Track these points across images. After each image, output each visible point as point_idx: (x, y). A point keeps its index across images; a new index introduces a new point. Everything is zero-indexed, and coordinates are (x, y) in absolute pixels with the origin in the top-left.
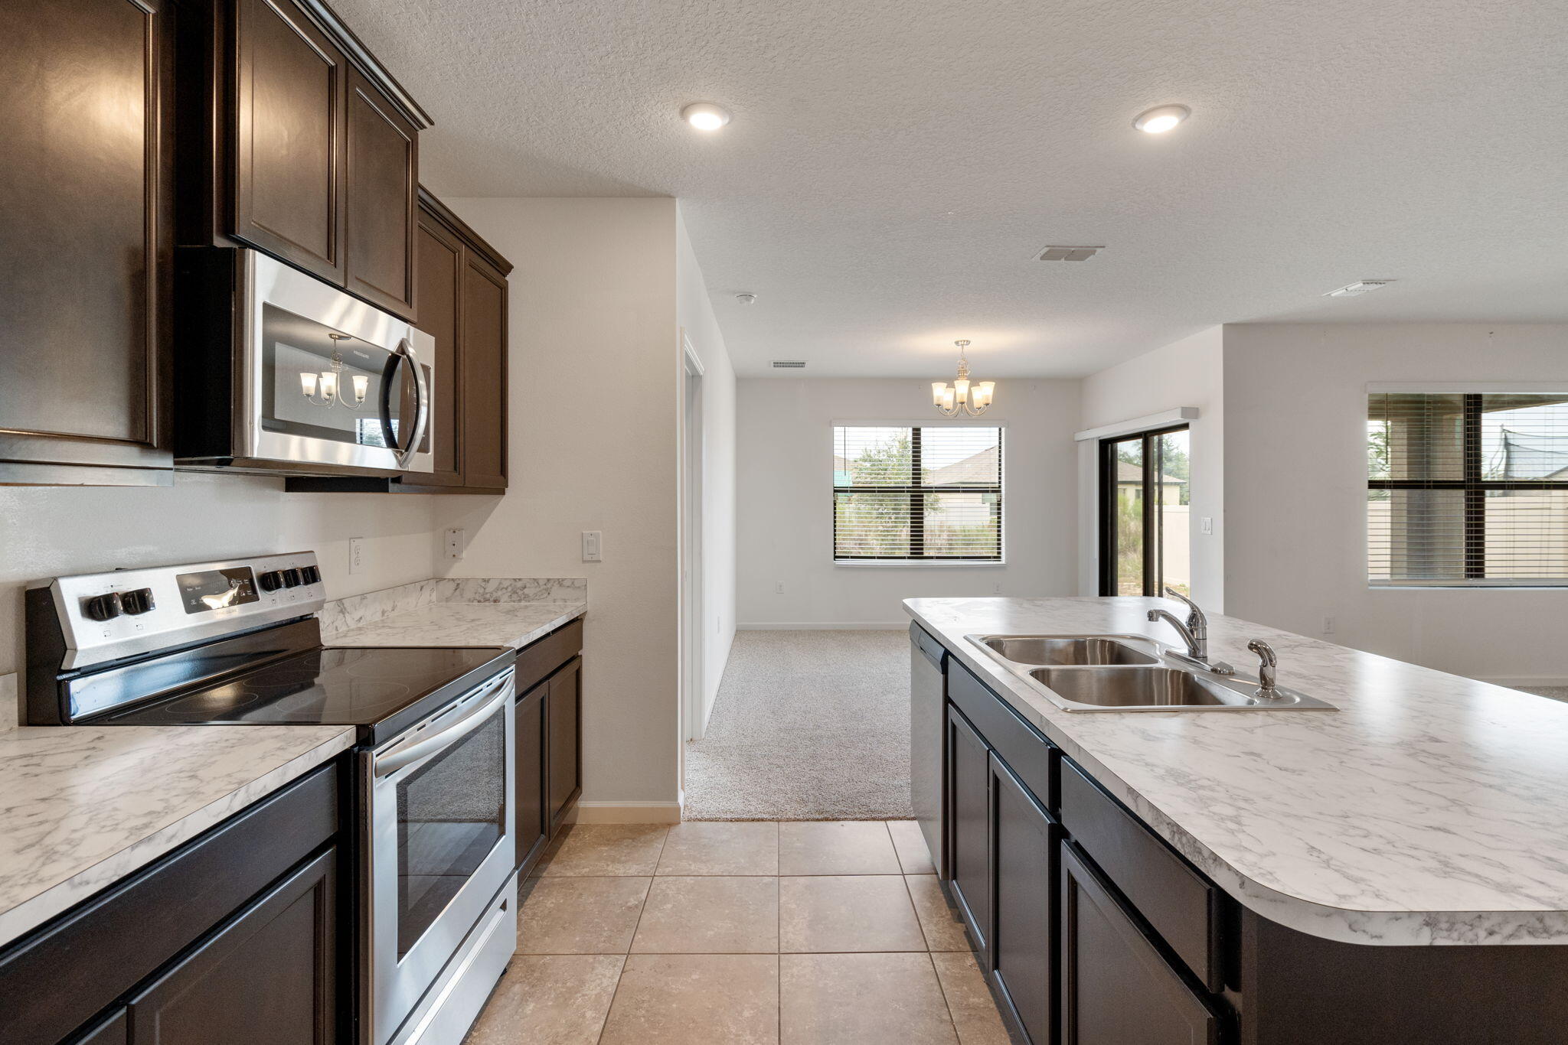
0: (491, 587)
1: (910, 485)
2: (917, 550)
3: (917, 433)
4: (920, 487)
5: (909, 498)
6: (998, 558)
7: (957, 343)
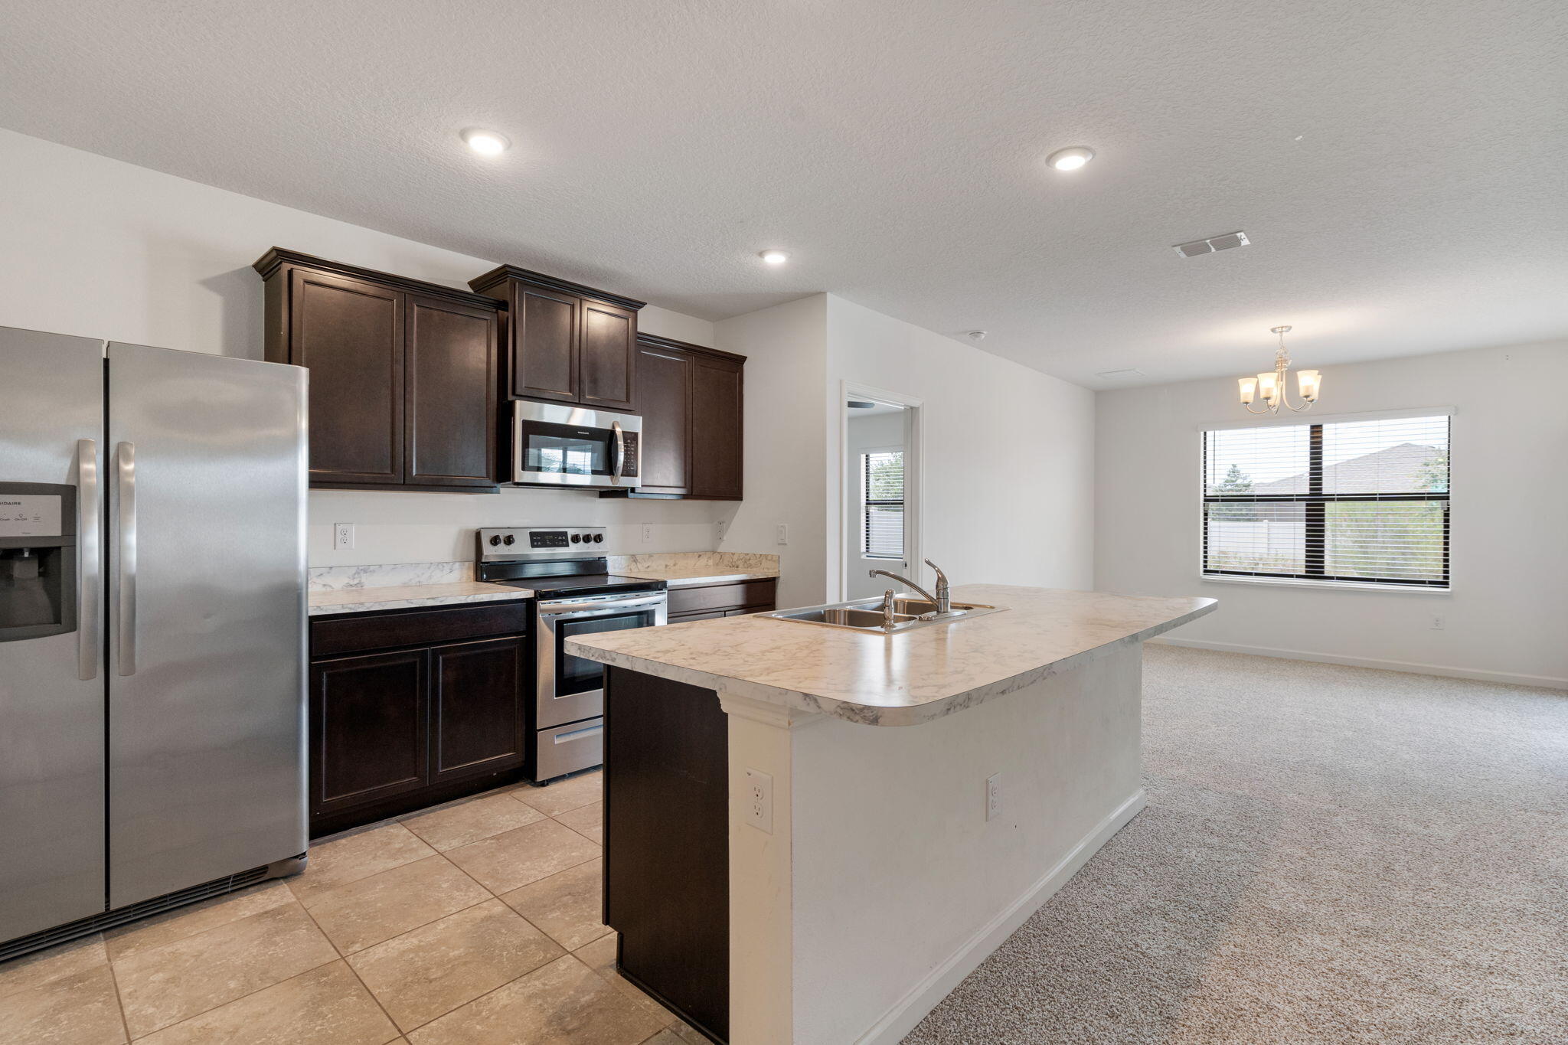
0: (735, 558)
1: (1307, 492)
2: (1315, 568)
3: (1316, 431)
4: (1321, 494)
5: (1305, 507)
6: (1445, 583)
7: (1273, 330)
